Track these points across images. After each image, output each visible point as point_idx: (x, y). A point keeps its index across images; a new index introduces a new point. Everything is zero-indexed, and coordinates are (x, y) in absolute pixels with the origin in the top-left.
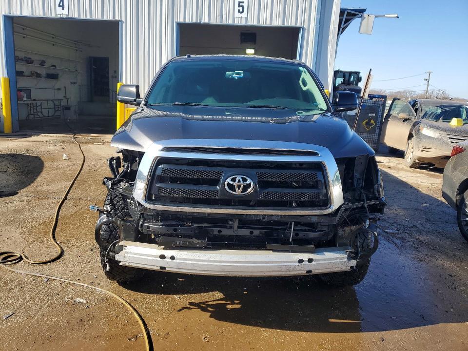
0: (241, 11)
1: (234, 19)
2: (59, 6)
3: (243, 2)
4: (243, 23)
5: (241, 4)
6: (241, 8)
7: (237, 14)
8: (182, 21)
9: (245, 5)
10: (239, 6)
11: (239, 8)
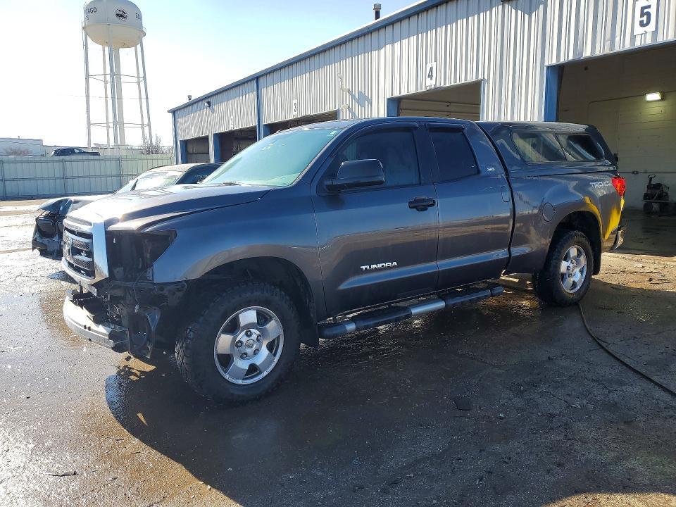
0: (645, 22)
1: (633, 38)
2: (429, 76)
3: (649, 7)
4: (649, 41)
5: (645, 11)
6: (645, 18)
7: (639, 30)
8: (554, 62)
9: (653, 11)
10: (642, 15)
11: (642, 19)
